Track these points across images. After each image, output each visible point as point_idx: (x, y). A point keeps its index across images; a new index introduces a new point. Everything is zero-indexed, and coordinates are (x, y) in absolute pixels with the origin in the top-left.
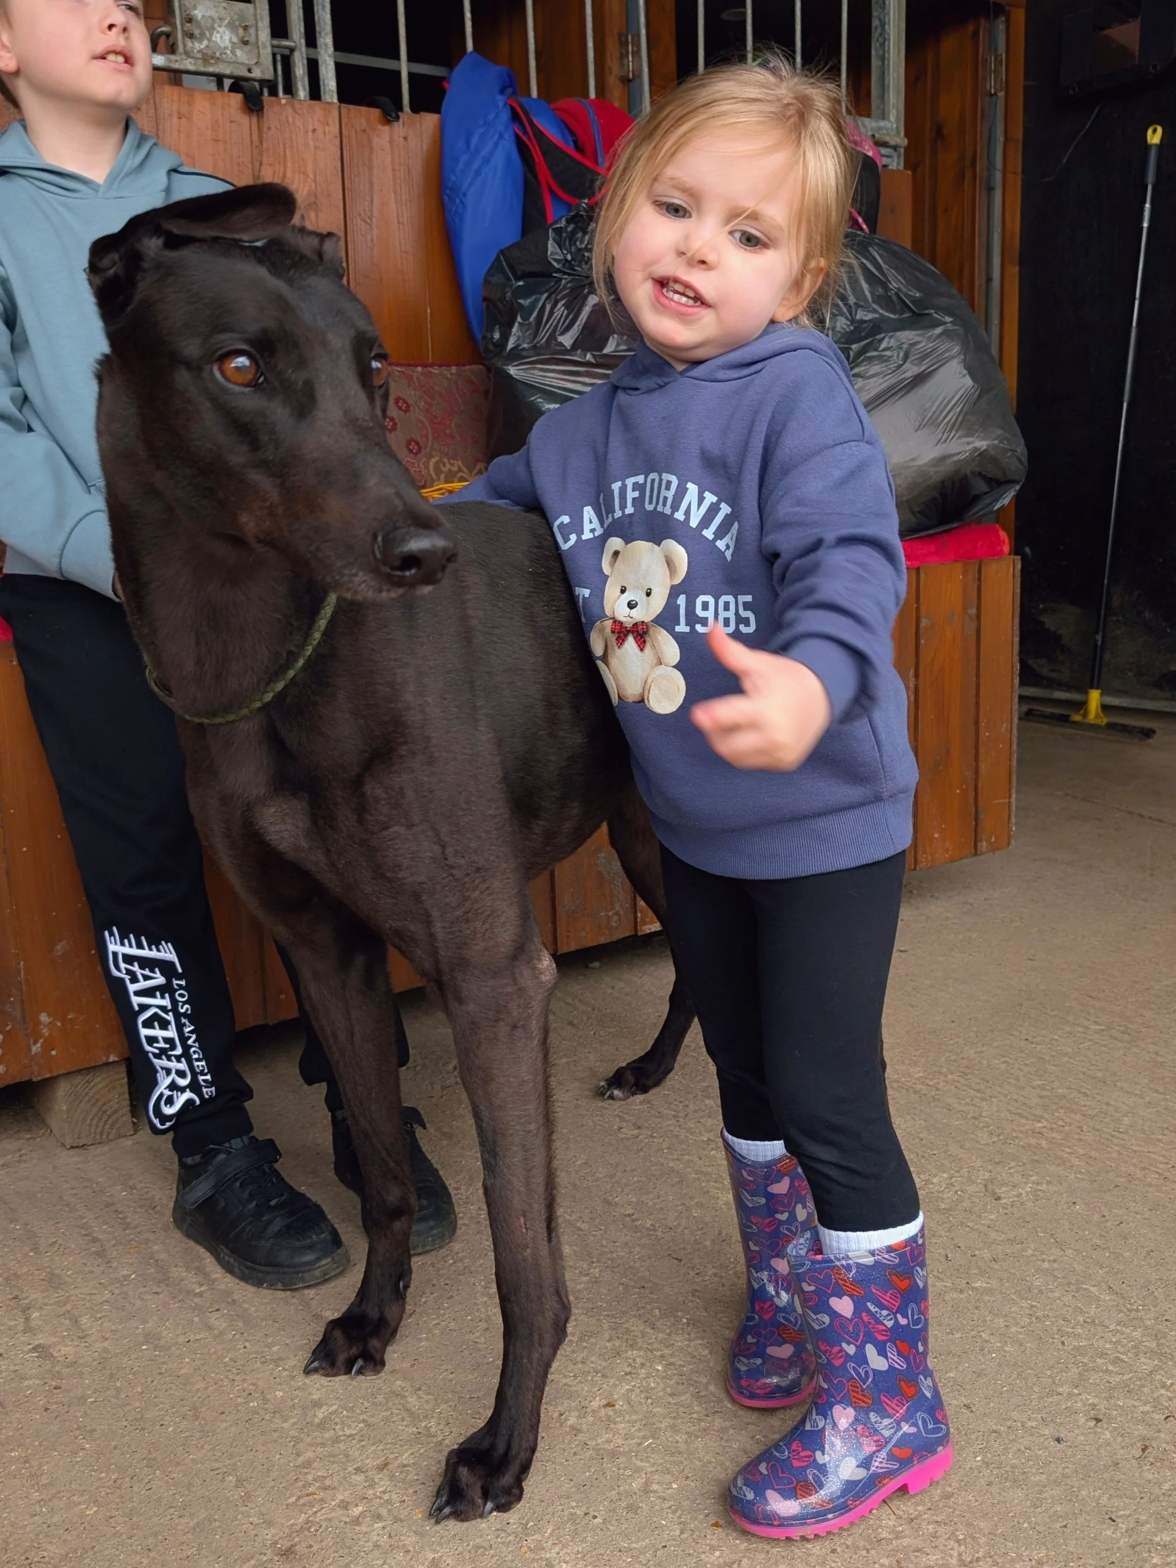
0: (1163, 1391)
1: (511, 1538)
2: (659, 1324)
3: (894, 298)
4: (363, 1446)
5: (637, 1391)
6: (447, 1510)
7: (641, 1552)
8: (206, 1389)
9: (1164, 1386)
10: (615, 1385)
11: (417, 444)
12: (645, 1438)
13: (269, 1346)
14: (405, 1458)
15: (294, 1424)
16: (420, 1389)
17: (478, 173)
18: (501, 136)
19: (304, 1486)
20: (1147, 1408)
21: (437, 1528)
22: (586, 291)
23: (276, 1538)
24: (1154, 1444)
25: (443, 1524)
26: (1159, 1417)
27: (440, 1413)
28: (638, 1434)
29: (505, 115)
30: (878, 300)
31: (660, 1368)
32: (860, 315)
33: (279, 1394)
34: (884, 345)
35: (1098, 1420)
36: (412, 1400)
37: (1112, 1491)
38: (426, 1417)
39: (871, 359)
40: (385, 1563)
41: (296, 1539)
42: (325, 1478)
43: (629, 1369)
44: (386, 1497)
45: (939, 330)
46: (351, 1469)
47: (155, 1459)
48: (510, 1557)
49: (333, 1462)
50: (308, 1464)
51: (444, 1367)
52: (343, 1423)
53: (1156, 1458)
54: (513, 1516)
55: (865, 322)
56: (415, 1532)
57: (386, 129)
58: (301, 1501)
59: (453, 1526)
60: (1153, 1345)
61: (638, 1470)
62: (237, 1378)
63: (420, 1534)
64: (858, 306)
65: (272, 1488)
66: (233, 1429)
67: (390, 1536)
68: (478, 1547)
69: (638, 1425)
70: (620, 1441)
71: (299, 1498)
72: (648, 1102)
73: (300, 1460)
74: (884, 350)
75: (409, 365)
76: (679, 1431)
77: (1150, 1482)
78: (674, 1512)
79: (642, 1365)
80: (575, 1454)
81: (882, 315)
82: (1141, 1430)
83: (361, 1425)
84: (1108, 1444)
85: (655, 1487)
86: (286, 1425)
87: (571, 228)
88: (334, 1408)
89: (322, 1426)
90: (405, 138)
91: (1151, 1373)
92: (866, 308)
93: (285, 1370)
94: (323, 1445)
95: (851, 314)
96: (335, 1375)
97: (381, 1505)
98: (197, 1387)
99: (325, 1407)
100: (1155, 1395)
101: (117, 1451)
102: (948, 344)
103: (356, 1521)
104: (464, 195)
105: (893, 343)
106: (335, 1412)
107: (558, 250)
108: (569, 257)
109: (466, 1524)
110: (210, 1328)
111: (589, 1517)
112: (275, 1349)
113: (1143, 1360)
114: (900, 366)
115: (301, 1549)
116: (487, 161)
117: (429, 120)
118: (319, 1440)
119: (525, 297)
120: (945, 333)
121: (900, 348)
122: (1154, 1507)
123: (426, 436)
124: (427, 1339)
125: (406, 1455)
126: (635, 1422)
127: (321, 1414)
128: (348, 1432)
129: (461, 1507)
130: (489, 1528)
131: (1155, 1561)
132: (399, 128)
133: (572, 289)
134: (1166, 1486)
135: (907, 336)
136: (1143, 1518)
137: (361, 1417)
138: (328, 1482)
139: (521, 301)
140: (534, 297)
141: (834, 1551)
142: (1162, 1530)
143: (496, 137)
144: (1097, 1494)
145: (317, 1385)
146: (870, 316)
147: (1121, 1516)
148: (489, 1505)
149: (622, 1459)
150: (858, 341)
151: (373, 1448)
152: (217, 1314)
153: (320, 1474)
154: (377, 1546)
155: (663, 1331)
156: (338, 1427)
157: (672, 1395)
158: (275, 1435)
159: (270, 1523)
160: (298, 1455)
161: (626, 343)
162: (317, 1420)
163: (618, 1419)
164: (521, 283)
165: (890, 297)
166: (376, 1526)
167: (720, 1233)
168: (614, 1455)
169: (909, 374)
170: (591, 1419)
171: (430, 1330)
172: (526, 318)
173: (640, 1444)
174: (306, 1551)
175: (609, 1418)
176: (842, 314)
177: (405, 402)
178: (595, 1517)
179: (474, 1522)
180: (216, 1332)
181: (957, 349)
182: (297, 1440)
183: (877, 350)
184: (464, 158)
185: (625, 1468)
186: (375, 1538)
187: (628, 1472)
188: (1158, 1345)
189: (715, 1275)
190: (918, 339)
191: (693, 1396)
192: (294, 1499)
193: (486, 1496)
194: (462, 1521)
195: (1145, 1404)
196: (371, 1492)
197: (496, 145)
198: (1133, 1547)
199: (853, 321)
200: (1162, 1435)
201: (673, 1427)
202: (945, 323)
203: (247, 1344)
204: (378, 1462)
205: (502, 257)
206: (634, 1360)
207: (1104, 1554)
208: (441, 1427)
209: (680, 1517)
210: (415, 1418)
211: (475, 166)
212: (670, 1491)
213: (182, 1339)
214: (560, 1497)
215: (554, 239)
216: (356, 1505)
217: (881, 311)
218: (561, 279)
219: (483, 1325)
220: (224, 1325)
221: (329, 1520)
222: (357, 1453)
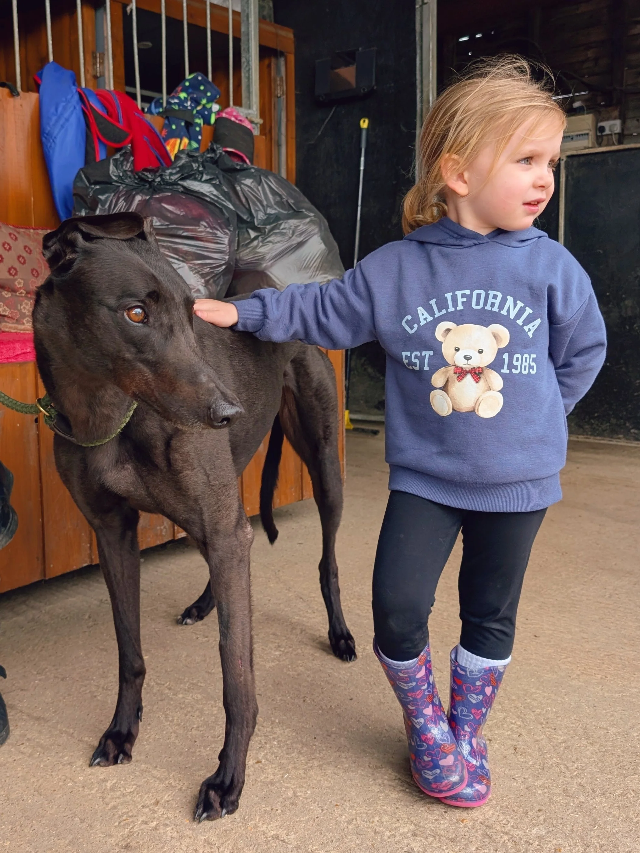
0: (512, 725)
1: (240, 824)
2: (264, 724)
3: (285, 203)
4: (141, 796)
5: (269, 754)
6: (205, 815)
7: (308, 821)
8: (38, 781)
9: (512, 723)
10: (257, 754)
11: (37, 271)
12: (283, 774)
13: (62, 757)
14: (166, 798)
15: (97, 791)
16: (156, 767)
17: (62, 126)
18: (75, 108)
19: (120, 817)
20: (509, 733)
21: (200, 825)
22: (134, 193)
23: (117, 842)
24: (518, 747)
25: (203, 823)
26: (515, 736)
27: (174, 776)
28: (279, 773)
29: (76, 97)
30: (277, 203)
31: (275, 743)
32: (269, 211)
33: (81, 778)
34: (282, 227)
35: (490, 740)
36: (155, 772)
37: (509, 768)
38: (166, 779)
39: (276, 233)
40: (181, 844)
41: (129, 841)
42: (128, 812)
43: (260, 746)
44: (165, 816)
45: (308, 220)
46: (140, 807)
47: (28, 816)
48: (244, 832)
49: (129, 805)
50: (115, 807)
51: (164, 756)
52: (124, 787)
53: (522, 752)
54: (236, 815)
55: (272, 214)
56: (189, 829)
57: (11, 100)
58: (122, 824)
59: (207, 824)
60: (500, 707)
61: (287, 788)
62: (53, 774)
63: (193, 830)
64: (268, 206)
65: (102, 820)
66: (65, 797)
67: (177, 832)
68: (226, 831)
69: (277, 769)
70: (272, 777)
71: (119, 823)
72: (206, 625)
73: (110, 806)
74: (283, 229)
75: (26, 228)
76: (299, 769)
77: (523, 762)
78: (314, 803)
79: (266, 743)
80: (253, 785)
81: (279, 211)
82: (510, 742)
83: (135, 787)
84: (498, 749)
85: (299, 794)
86: (93, 792)
87: (122, 159)
88: (115, 781)
89: (112, 789)
90: (21, 105)
91: (504, 719)
92: (271, 207)
93: (77, 767)
94: (119, 798)
95: (264, 210)
96: (109, 765)
97: (165, 820)
98: (32, 781)
99: (109, 782)
100: (510, 727)
101: (4, 816)
102: (313, 227)
103: (155, 828)
104: (55, 138)
105: (287, 226)
106: (116, 782)
107: (116, 170)
108: (121, 174)
109: (214, 822)
110: (22, 753)
111: (274, 811)
112: (66, 758)
113: (498, 714)
114: (290, 238)
115: (133, 844)
116: (67, 120)
117: (33, 96)
118: (115, 796)
119: (102, 194)
120: (311, 221)
121: (290, 228)
122: (529, 772)
123: (41, 267)
124: (148, 744)
125: (166, 796)
126: (275, 768)
127: (109, 784)
128: (129, 791)
129: (212, 813)
130: (227, 822)
131: (539, 792)
132: (18, 100)
133: (127, 192)
134: (531, 763)
135: (293, 222)
136: (527, 776)
137: (133, 783)
138: (130, 814)
139: (100, 197)
140: (107, 195)
141: (397, 808)
142: (537, 780)
143: (72, 108)
144: (503, 769)
145: (100, 772)
146: (273, 212)
147: (517, 777)
148: (224, 811)
149: (277, 785)
150: (270, 224)
151: (147, 796)
152: (23, 746)
153: (124, 811)
154: (172, 838)
155: (269, 727)
156: (122, 789)
157: (287, 754)
158: (90, 797)
159: (110, 836)
160: (107, 804)
161: (160, 221)
162: (108, 788)
163: (266, 768)
164: (98, 187)
165: (283, 202)
166: (168, 829)
167: (274, 681)
168: (272, 783)
169: (295, 242)
170: (253, 769)
171: (147, 741)
172: (103, 205)
173: (282, 777)
174: (137, 845)
175: (261, 768)
176: (260, 210)
177: (29, 248)
178: (277, 810)
179: (218, 820)
180: (28, 755)
181: (317, 230)
182: (103, 799)
183: (278, 229)
184: (54, 118)
185: (281, 788)
186: (170, 834)
187: (283, 789)
188: (502, 707)
189: (281, 700)
190: (298, 224)
191: (298, 753)
192: (117, 824)
193: (222, 806)
194: (212, 820)
195: (507, 731)
196: (156, 815)
197: (72, 112)
198: (527, 788)
199: (266, 214)
200: (520, 743)
201: (295, 768)
202: (310, 216)
203: (49, 758)
204: (153, 801)
205: (82, 173)
206: (261, 741)
207: (516, 793)
208: (177, 782)
209: (318, 805)
210: (161, 780)
211: (61, 122)
212: (308, 795)
213: (10, 760)
214: (255, 804)
215: (114, 165)
216: (152, 822)
217: (278, 209)
218: (119, 186)
219: (173, 735)
220: (30, 751)
221: (142, 830)
222: (139, 799)
